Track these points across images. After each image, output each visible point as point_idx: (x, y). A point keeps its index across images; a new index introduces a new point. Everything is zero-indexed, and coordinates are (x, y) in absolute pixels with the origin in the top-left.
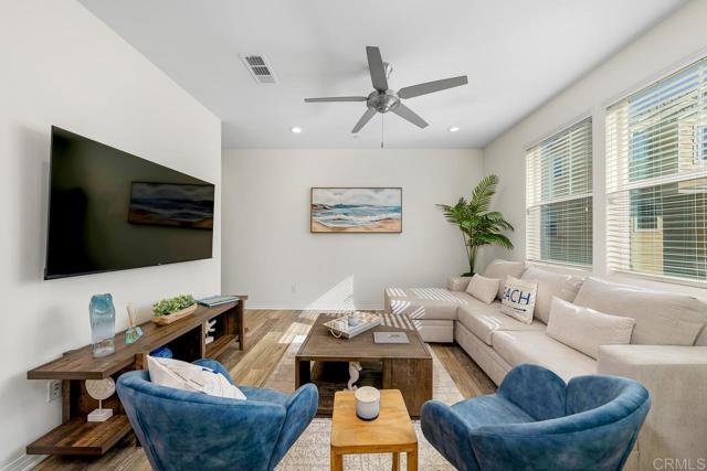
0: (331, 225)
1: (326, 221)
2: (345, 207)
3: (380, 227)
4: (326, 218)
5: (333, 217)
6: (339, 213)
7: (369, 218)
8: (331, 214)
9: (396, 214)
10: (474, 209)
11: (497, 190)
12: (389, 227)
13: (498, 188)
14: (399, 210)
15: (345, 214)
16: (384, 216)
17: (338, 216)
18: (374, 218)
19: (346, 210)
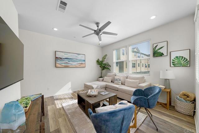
0: (64, 65)
1: (62, 63)
2: (68, 59)
3: (80, 66)
4: (62, 62)
5: (64, 62)
6: (66, 61)
7: (76, 63)
8: (64, 61)
9: (84, 62)
10: (102, 62)
11: (106, 58)
12: (82, 66)
13: (107, 57)
14: (84, 61)
15: (68, 61)
16: (81, 62)
17: (66, 62)
18: (78, 63)
19: (69, 60)
